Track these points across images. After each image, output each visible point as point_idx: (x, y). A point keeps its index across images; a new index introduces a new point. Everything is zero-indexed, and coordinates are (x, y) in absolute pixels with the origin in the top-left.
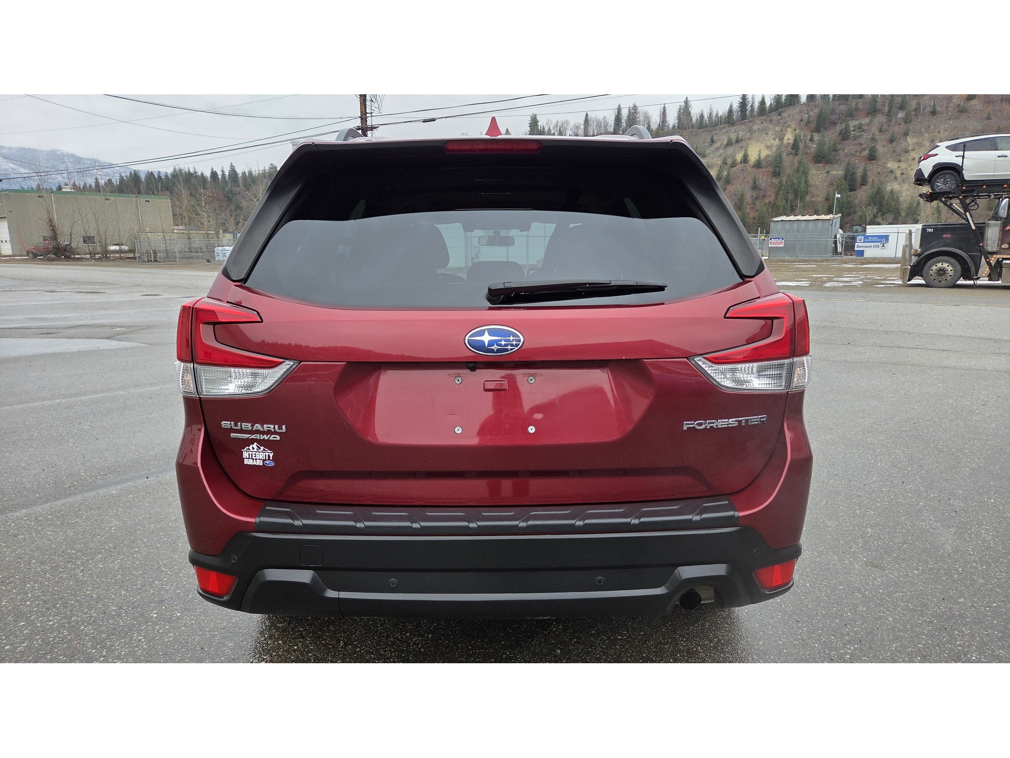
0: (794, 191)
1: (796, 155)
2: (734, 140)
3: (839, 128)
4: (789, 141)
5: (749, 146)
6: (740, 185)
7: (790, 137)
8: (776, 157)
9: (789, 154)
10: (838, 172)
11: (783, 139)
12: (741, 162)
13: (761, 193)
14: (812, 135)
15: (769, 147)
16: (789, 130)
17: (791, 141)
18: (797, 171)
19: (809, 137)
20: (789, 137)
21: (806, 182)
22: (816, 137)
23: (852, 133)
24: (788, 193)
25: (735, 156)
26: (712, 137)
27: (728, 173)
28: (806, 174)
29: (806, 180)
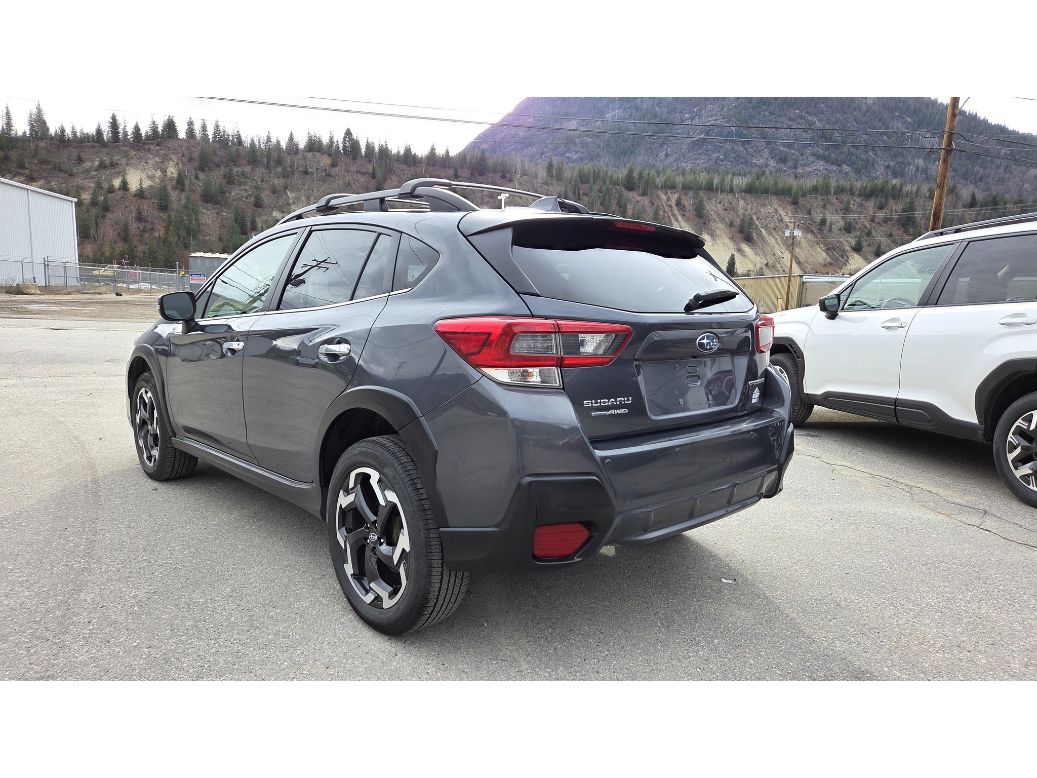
0: (185, 227)
1: (183, 190)
2: (108, 162)
3: (222, 170)
4: (173, 175)
5: (127, 172)
6: (122, 213)
7: (174, 171)
8: (160, 189)
9: (175, 188)
10: (227, 214)
11: (166, 171)
12: (119, 189)
13: (149, 226)
14: (196, 173)
15: (151, 178)
16: (171, 163)
17: (175, 175)
18: (186, 207)
19: (194, 173)
20: (172, 171)
21: (197, 220)
22: (201, 176)
23: (237, 178)
24: (179, 229)
25: (111, 180)
26: (79, 155)
27: (105, 198)
28: (196, 212)
29: (197, 218)
